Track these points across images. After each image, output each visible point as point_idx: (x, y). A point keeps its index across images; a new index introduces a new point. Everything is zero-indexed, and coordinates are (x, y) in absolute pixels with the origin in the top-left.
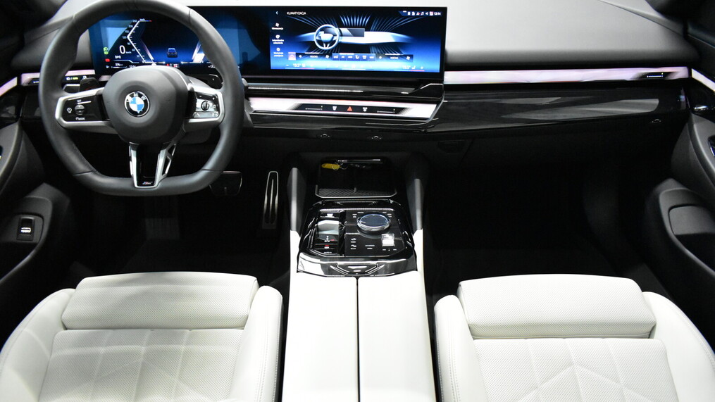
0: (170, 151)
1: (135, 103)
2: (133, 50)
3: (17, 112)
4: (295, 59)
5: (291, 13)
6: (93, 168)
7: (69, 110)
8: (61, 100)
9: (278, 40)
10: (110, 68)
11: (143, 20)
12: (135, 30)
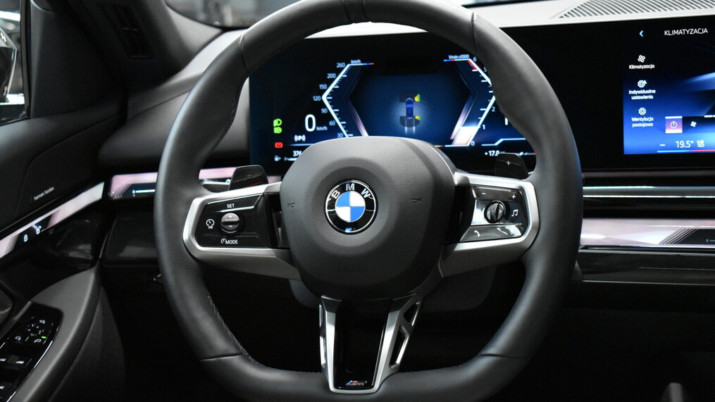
0: (408, 316)
1: (347, 205)
2: (331, 123)
3: (95, 252)
4: (680, 131)
5: (674, 32)
6: (241, 347)
7: (210, 224)
8: (197, 203)
9: (642, 92)
10: (282, 160)
11: (357, 63)
12: (339, 84)
